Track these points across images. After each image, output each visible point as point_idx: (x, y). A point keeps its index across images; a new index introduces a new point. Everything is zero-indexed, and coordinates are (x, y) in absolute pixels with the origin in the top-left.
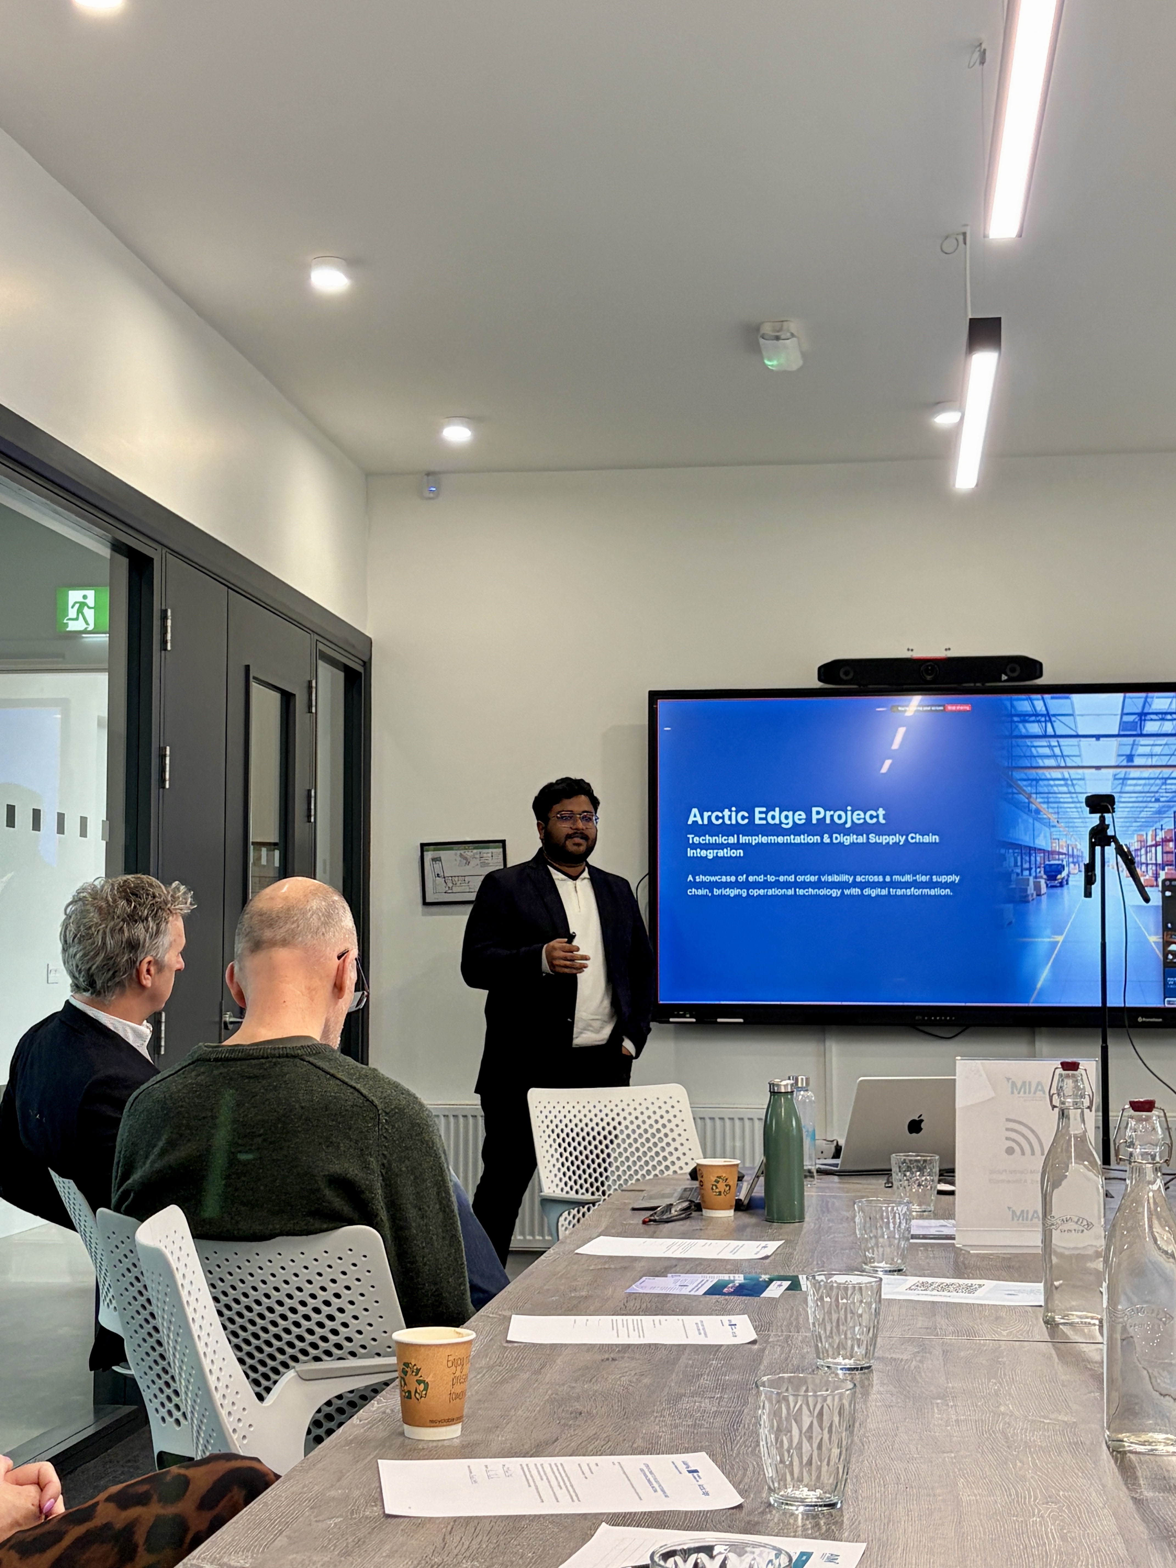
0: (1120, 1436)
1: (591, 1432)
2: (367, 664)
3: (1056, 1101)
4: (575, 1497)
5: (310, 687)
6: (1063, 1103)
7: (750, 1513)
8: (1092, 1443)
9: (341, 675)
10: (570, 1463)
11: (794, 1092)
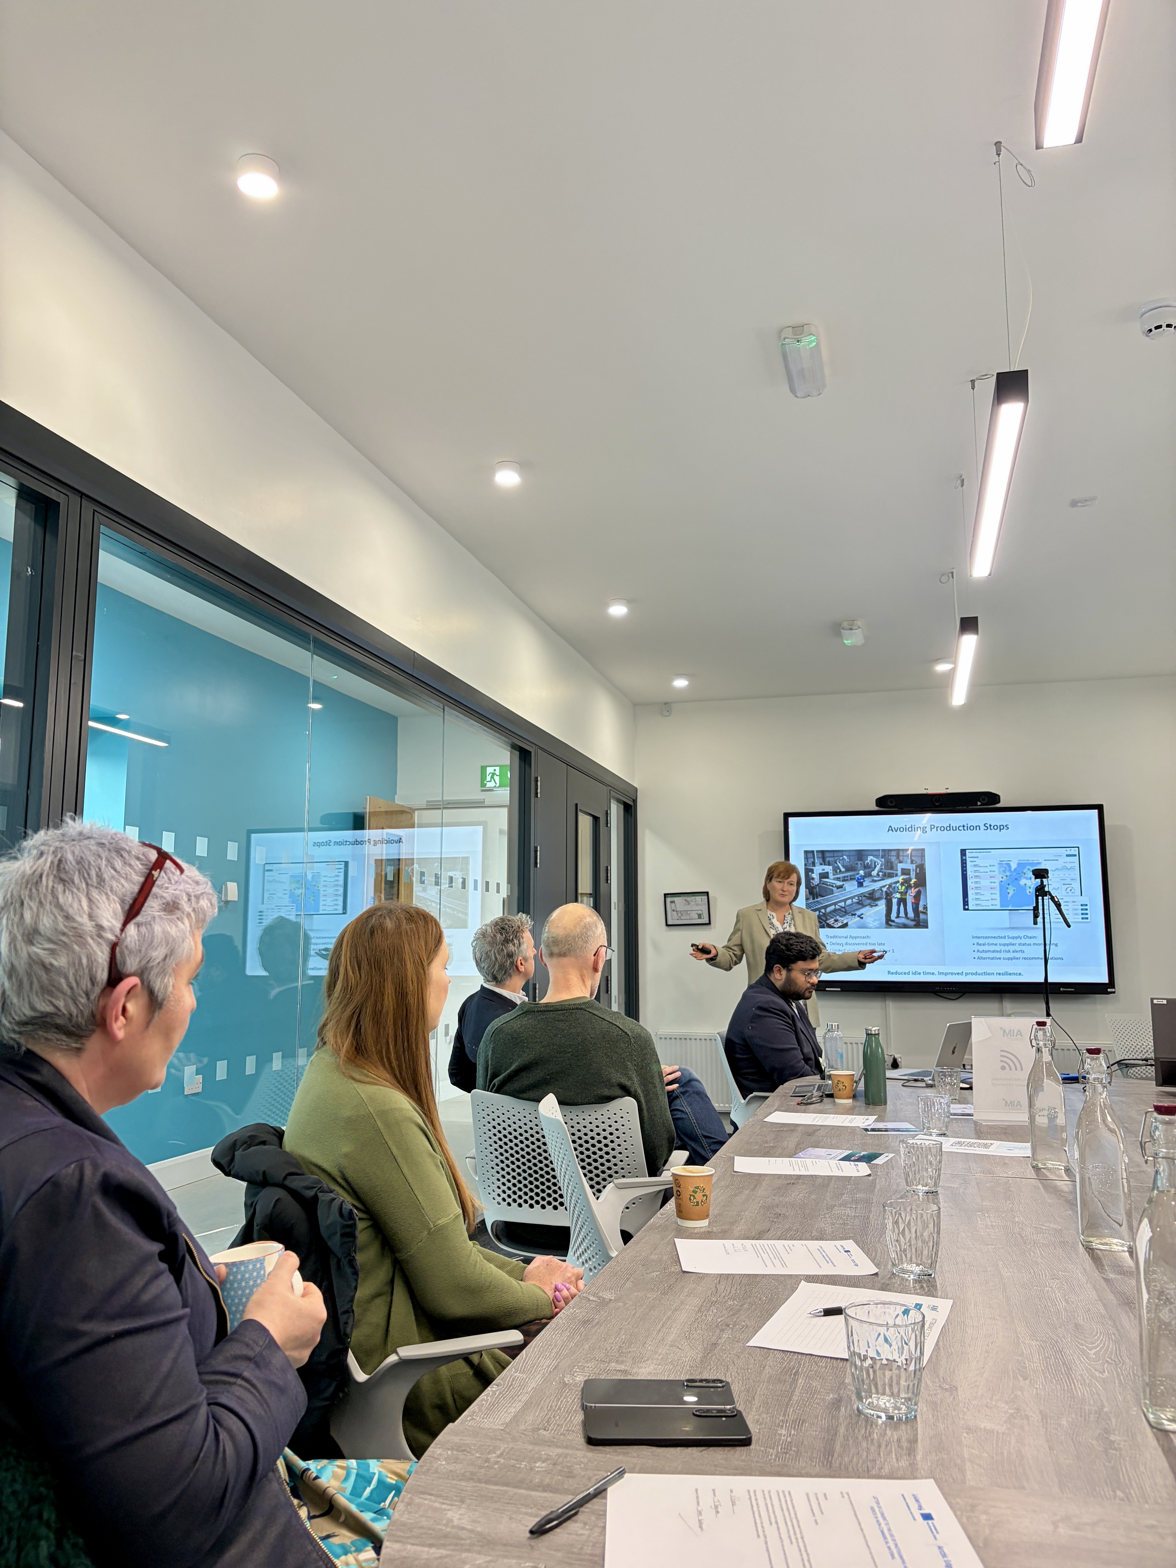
0: (1091, 1239)
1: (787, 1226)
2: (635, 801)
3: (1034, 1043)
4: (784, 1264)
5: (607, 813)
6: (1038, 1044)
7: (883, 1278)
8: (1073, 1243)
10: (779, 1244)
11: (878, 1034)
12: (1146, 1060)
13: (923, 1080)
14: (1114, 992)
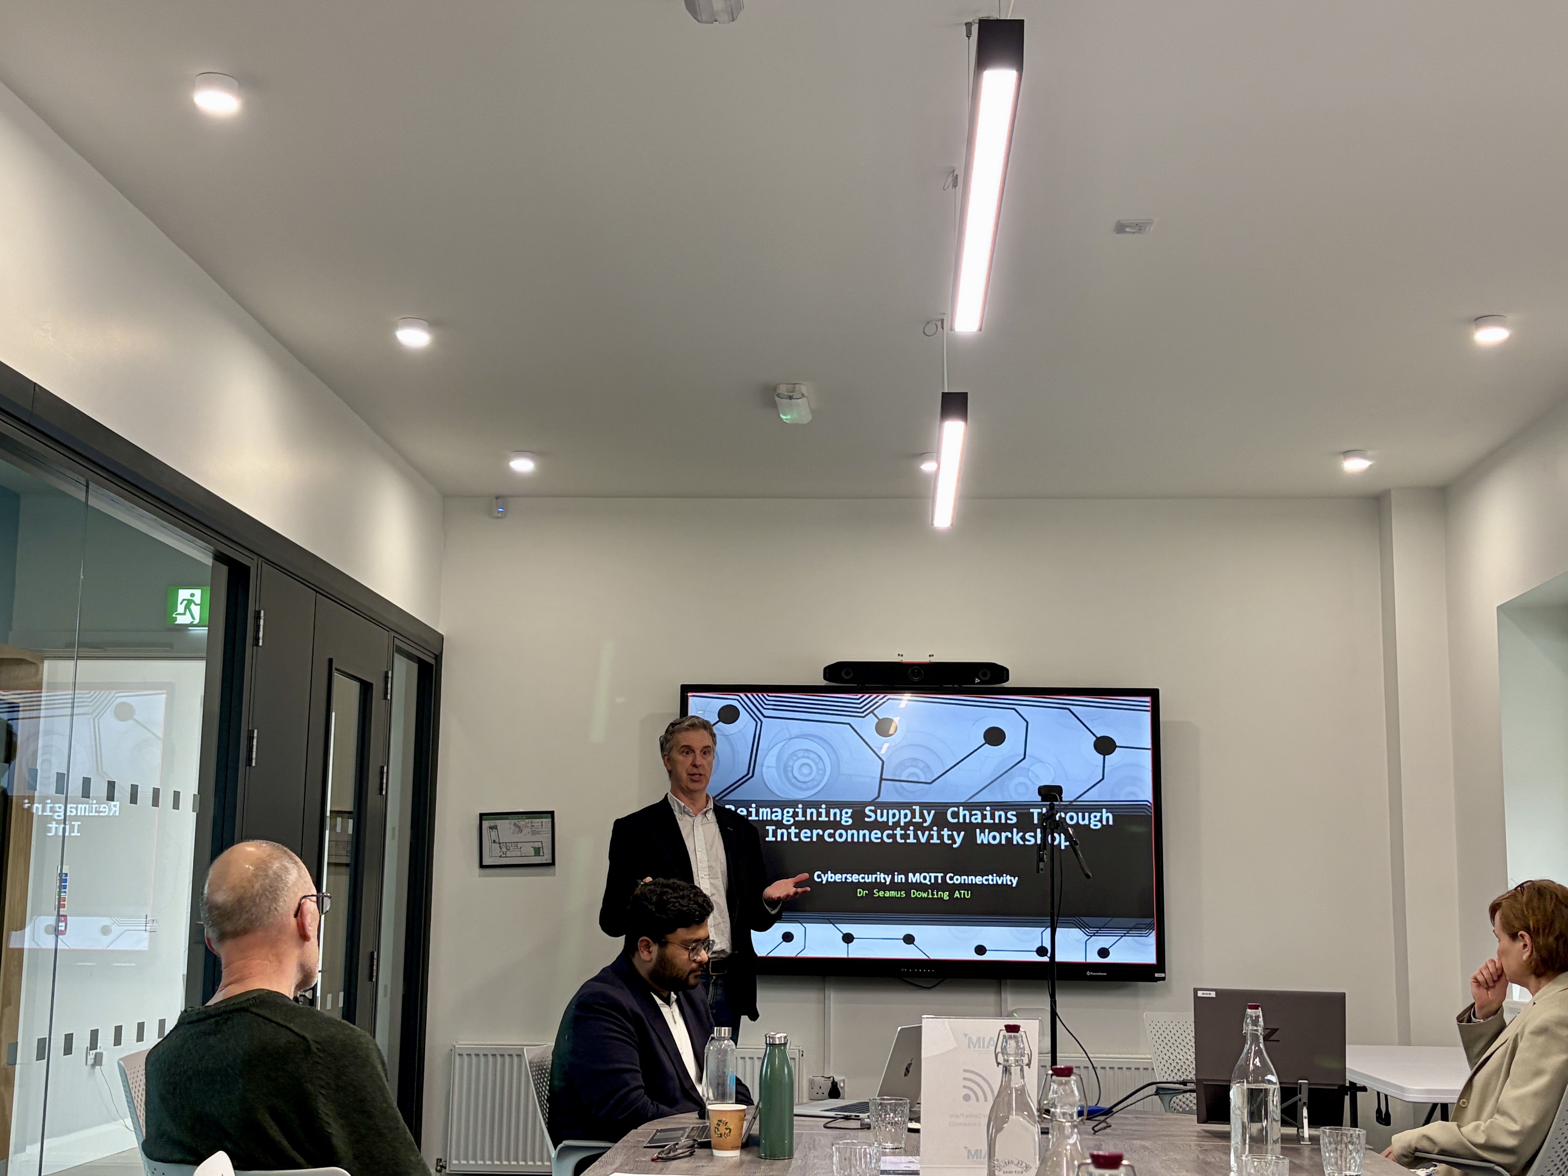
2: (438, 658)
5: (386, 677)
9: (415, 666)
11: (785, 1044)
12: (1184, 1083)
13: (857, 1118)
14: (1163, 979)
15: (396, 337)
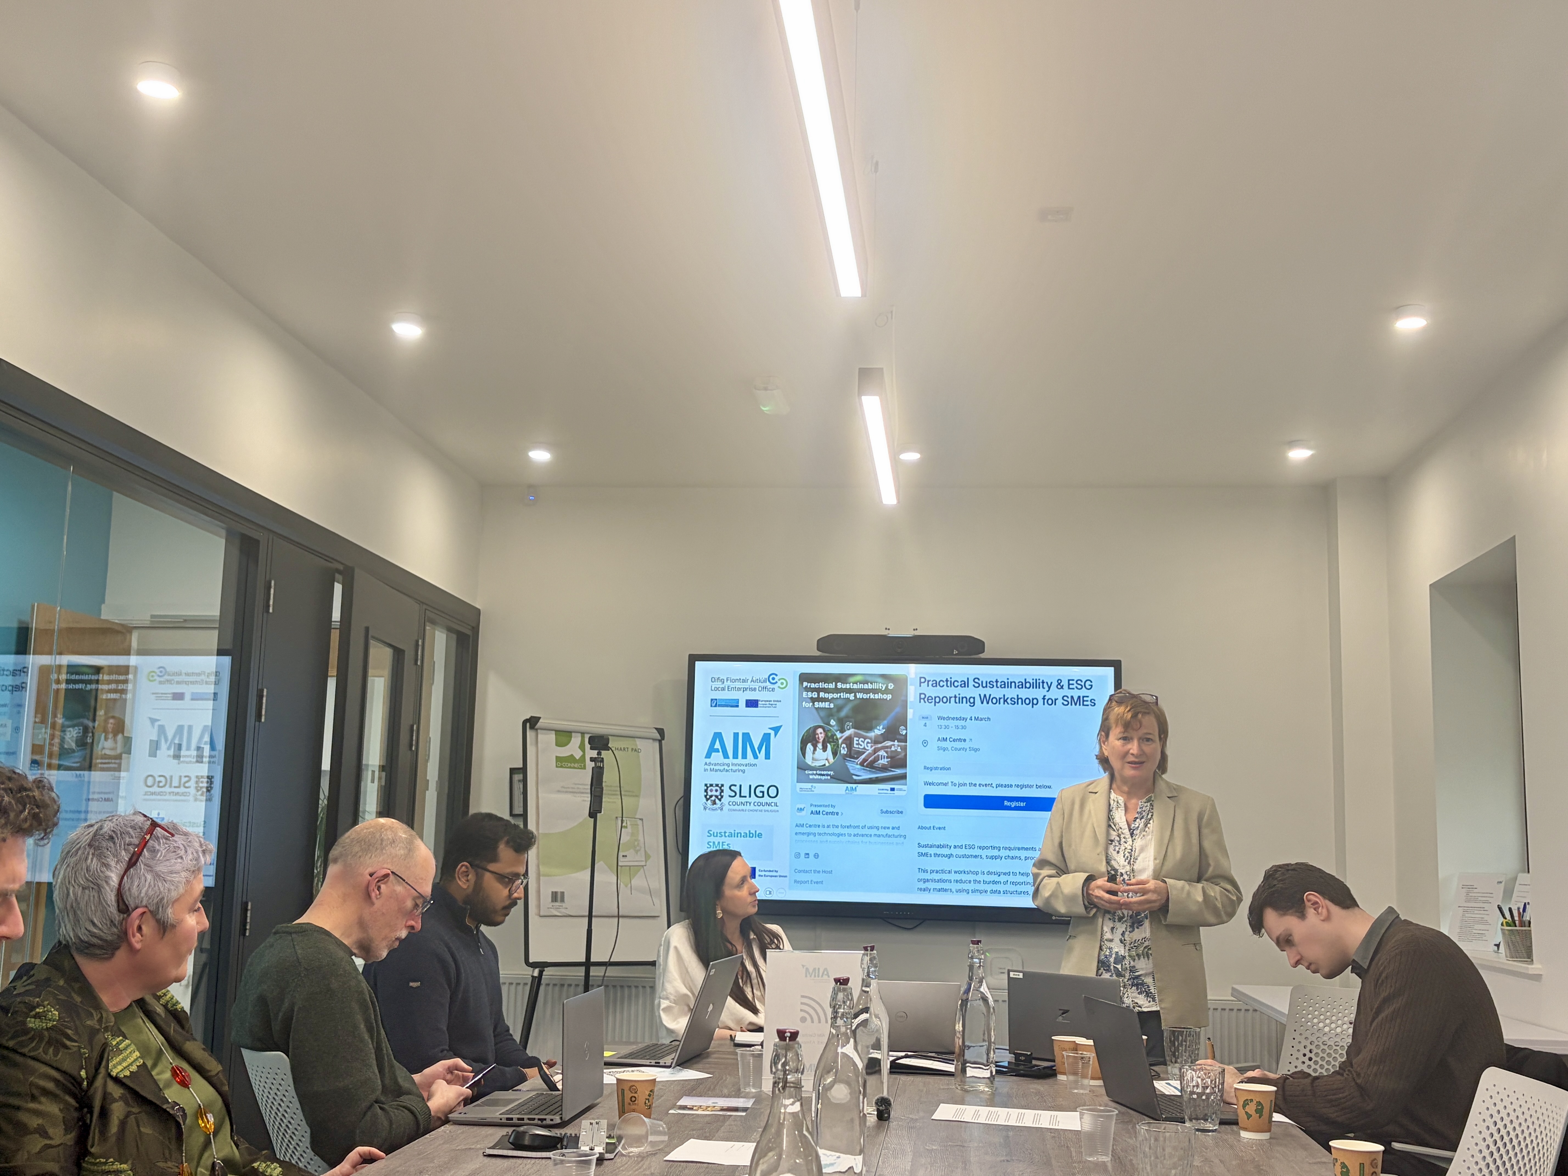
2: (476, 630)
5: (417, 645)
9: (454, 636)
15: (392, 331)
